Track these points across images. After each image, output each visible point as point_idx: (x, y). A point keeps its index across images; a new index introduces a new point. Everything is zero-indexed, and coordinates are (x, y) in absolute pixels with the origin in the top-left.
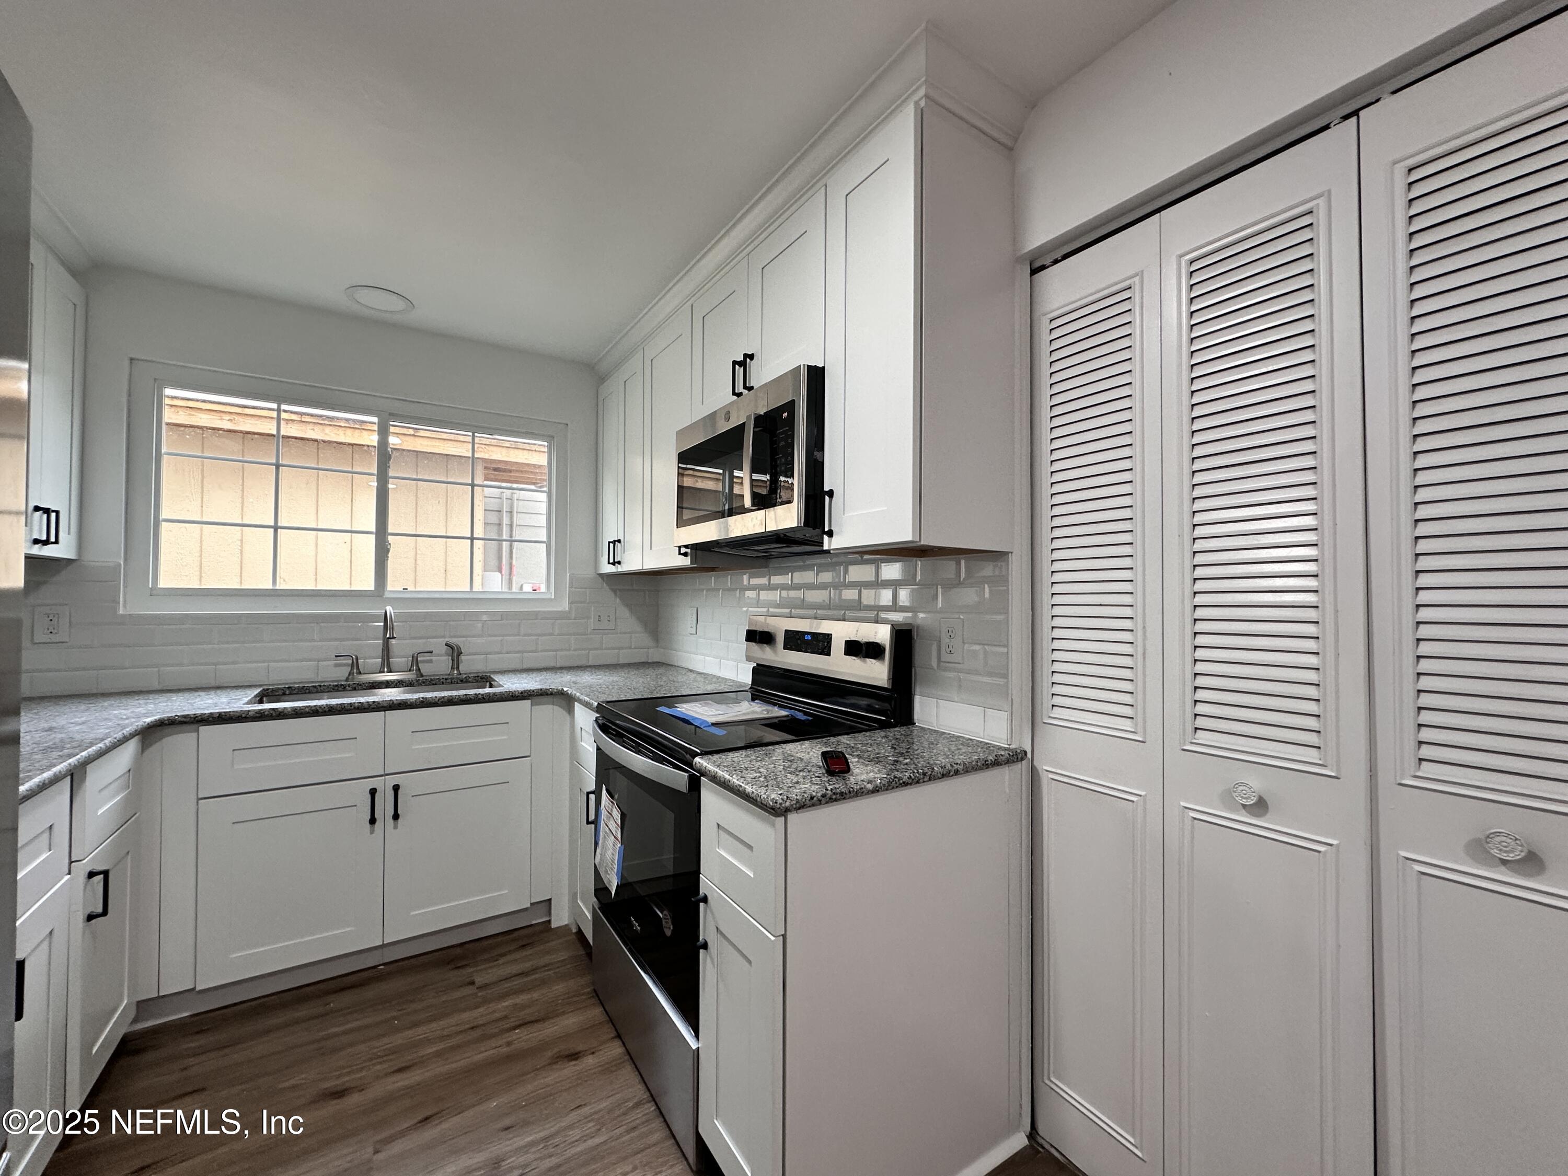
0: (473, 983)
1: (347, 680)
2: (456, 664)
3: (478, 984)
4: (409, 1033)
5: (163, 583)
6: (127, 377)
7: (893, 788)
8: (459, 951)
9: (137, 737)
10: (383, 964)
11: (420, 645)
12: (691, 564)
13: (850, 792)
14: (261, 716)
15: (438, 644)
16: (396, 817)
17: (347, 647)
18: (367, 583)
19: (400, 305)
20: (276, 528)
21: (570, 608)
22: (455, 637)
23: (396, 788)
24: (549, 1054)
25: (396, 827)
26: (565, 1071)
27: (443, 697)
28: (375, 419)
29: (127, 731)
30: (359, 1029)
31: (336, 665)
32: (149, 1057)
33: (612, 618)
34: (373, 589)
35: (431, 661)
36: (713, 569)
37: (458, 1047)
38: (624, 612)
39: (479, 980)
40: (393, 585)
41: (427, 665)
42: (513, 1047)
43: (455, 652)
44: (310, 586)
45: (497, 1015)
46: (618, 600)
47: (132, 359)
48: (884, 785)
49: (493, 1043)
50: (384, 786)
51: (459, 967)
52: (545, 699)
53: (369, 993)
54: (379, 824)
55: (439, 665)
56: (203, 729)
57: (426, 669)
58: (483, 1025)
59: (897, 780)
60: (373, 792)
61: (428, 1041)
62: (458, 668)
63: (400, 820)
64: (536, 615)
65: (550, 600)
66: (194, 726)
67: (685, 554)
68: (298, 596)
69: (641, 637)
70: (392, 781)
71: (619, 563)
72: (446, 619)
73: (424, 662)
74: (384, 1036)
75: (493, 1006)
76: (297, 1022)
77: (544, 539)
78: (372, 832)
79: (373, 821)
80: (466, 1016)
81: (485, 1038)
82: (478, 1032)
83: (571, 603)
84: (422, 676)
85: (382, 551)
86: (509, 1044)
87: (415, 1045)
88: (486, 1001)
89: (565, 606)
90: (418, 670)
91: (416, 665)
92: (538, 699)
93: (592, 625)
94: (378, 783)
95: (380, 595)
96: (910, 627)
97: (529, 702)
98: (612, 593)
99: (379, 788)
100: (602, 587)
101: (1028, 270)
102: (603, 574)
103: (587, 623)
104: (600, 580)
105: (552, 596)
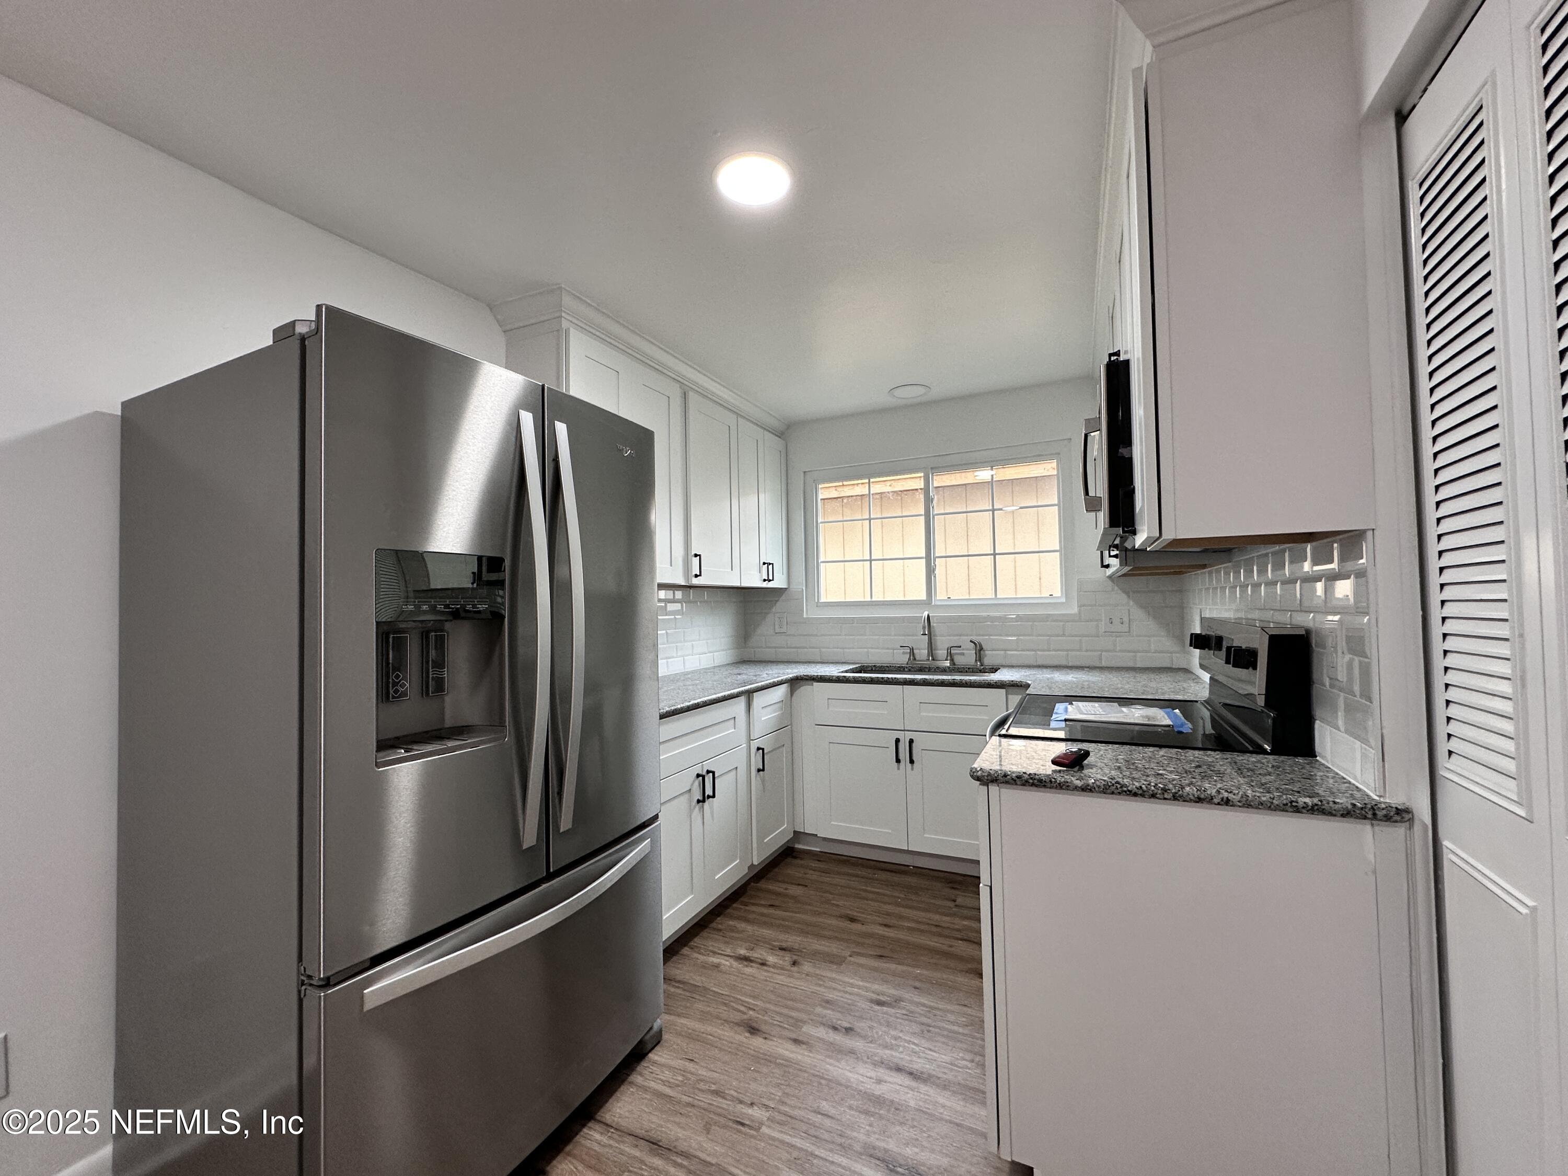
0: (955, 901)
1: (907, 664)
2: (978, 656)
3: (957, 903)
4: (902, 909)
5: (823, 599)
6: (802, 482)
7: (1113, 793)
8: (960, 878)
9: (785, 685)
10: (914, 867)
11: (954, 641)
13: (1051, 781)
15: (965, 642)
16: (912, 761)
17: (908, 642)
18: (923, 597)
19: (921, 390)
20: (871, 560)
21: (1080, 611)
22: (980, 635)
23: (911, 741)
24: (970, 966)
25: (912, 769)
26: (973, 982)
27: (938, 680)
28: (922, 474)
29: (784, 677)
30: (878, 893)
32: (798, 862)
33: (1126, 619)
34: (925, 598)
35: (963, 654)
36: (1204, 566)
37: (922, 931)
38: (1138, 614)
39: (960, 900)
40: (940, 595)
41: (959, 656)
42: (952, 949)
43: (979, 649)
45: (957, 927)
46: (1131, 603)
47: (805, 472)
48: (1099, 787)
49: (941, 940)
50: (905, 738)
51: (953, 888)
52: (1017, 690)
53: (896, 878)
54: (902, 763)
55: (968, 658)
56: (814, 684)
57: (959, 660)
58: (944, 928)
59: (1119, 786)
60: (897, 741)
61: (908, 919)
62: (980, 660)
63: (915, 765)
64: (1047, 618)
65: (1062, 603)
66: (810, 682)
67: (1116, 556)
68: (890, 605)
69: (1167, 643)
70: (909, 735)
72: (975, 621)
73: (956, 654)
74: (889, 904)
75: (957, 920)
76: (857, 876)
77: (1059, 549)
78: (899, 769)
79: (898, 761)
80: (937, 917)
81: (940, 935)
82: (939, 930)
83: (1080, 606)
84: (954, 664)
85: (930, 571)
86: (951, 946)
87: (901, 917)
88: (953, 915)
89: (1074, 610)
90: (952, 660)
91: (950, 657)
92: (1011, 689)
93: (1103, 627)
94: (900, 735)
95: (930, 604)
96: (1308, 632)
97: (1003, 691)
98: (1124, 596)
99: (902, 739)
100: (1113, 590)
101: (1391, 123)
102: (1110, 577)
103: (1097, 626)
104: (1110, 583)
105: (1064, 600)
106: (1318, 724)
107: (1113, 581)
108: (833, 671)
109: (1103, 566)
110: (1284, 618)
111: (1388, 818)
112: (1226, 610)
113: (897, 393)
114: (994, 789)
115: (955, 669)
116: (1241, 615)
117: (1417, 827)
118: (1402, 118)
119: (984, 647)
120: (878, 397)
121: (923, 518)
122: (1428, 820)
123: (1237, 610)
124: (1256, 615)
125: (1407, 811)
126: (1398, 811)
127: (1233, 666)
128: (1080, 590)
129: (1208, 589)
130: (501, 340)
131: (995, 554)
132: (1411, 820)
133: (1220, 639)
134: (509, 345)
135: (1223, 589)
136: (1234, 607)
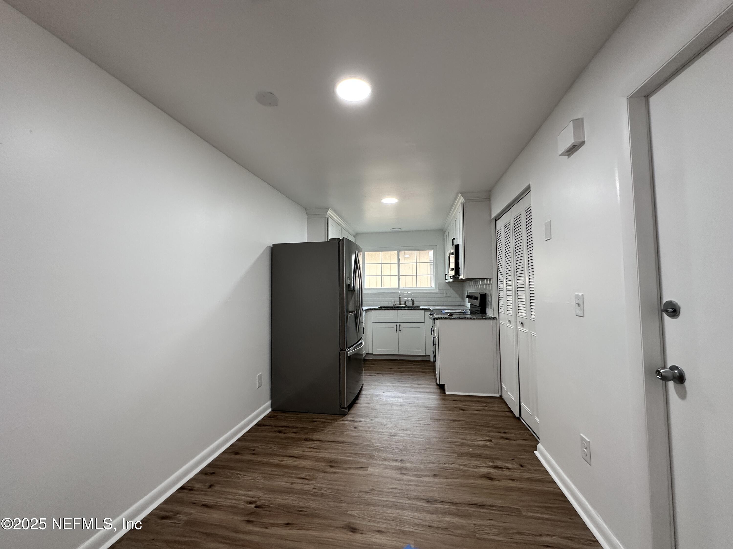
1: (393, 305)
2: (413, 304)
5: (367, 287)
11: (406, 299)
12: (453, 280)
14: (380, 310)
15: (410, 300)
16: (400, 331)
17: (393, 299)
18: (397, 287)
20: (381, 276)
22: (413, 298)
23: (400, 325)
25: (400, 333)
28: (397, 252)
31: (392, 303)
33: (450, 293)
35: (408, 303)
38: (453, 292)
40: (401, 287)
43: (413, 301)
44: (390, 287)
46: (451, 289)
52: (428, 310)
53: (397, 362)
54: (397, 332)
55: (410, 304)
56: (373, 311)
57: (408, 305)
60: (396, 325)
62: (414, 305)
64: (431, 293)
66: (371, 310)
67: (452, 278)
68: (387, 289)
69: (459, 299)
70: (399, 324)
71: (447, 280)
72: (412, 294)
73: (407, 303)
77: (433, 274)
79: (396, 331)
85: (399, 279)
89: (438, 291)
90: (406, 304)
91: (405, 303)
92: (426, 310)
93: (445, 295)
94: (397, 324)
95: (399, 289)
96: (486, 293)
97: (424, 311)
98: (450, 287)
99: (397, 325)
100: (447, 286)
101: (494, 221)
102: (446, 282)
103: (443, 295)
104: (446, 284)
105: (435, 288)
106: (487, 309)
107: (447, 283)
108: (377, 308)
109: (446, 279)
110: (482, 292)
111: (494, 319)
112: (473, 290)
113: (392, 230)
114: (439, 320)
115: (406, 306)
116: (476, 291)
117: (497, 320)
118: (496, 221)
119: (415, 301)
120: (388, 230)
121: (397, 264)
122: (498, 319)
123: (475, 290)
124: (478, 291)
125: (496, 318)
126: (495, 318)
127: (474, 299)
128: (439, 285)
129: (471, 286)
130: (306, 217)
131: (417, 275)
132: (496, 319)
133: (472, 296)
134: (308, 219)
135: (472, 286)
136: (474, 290)
